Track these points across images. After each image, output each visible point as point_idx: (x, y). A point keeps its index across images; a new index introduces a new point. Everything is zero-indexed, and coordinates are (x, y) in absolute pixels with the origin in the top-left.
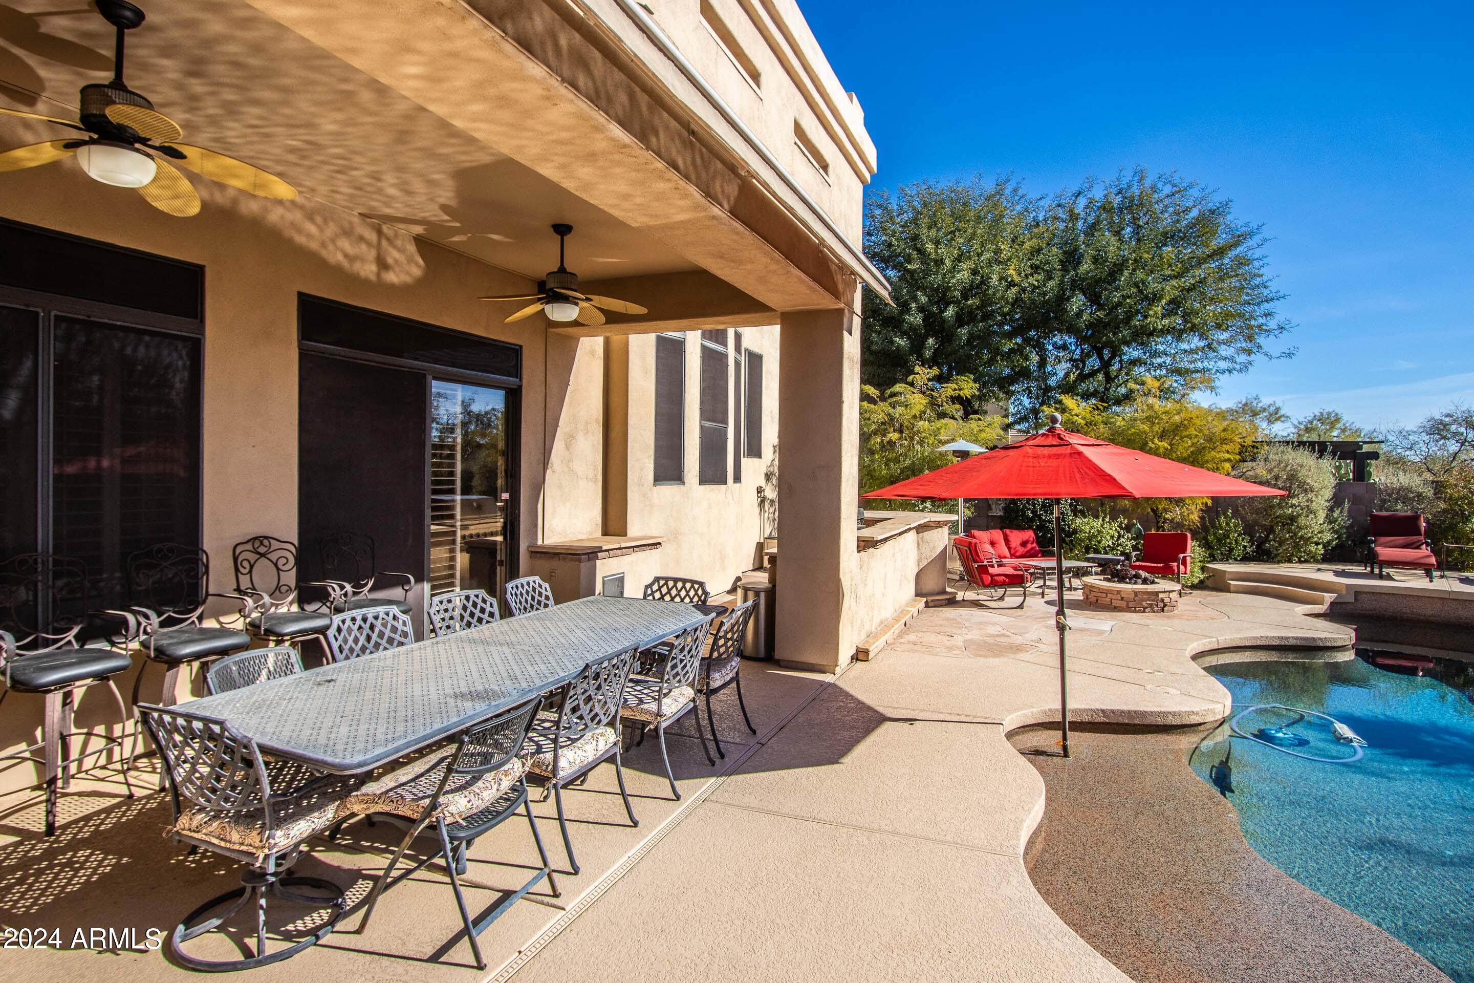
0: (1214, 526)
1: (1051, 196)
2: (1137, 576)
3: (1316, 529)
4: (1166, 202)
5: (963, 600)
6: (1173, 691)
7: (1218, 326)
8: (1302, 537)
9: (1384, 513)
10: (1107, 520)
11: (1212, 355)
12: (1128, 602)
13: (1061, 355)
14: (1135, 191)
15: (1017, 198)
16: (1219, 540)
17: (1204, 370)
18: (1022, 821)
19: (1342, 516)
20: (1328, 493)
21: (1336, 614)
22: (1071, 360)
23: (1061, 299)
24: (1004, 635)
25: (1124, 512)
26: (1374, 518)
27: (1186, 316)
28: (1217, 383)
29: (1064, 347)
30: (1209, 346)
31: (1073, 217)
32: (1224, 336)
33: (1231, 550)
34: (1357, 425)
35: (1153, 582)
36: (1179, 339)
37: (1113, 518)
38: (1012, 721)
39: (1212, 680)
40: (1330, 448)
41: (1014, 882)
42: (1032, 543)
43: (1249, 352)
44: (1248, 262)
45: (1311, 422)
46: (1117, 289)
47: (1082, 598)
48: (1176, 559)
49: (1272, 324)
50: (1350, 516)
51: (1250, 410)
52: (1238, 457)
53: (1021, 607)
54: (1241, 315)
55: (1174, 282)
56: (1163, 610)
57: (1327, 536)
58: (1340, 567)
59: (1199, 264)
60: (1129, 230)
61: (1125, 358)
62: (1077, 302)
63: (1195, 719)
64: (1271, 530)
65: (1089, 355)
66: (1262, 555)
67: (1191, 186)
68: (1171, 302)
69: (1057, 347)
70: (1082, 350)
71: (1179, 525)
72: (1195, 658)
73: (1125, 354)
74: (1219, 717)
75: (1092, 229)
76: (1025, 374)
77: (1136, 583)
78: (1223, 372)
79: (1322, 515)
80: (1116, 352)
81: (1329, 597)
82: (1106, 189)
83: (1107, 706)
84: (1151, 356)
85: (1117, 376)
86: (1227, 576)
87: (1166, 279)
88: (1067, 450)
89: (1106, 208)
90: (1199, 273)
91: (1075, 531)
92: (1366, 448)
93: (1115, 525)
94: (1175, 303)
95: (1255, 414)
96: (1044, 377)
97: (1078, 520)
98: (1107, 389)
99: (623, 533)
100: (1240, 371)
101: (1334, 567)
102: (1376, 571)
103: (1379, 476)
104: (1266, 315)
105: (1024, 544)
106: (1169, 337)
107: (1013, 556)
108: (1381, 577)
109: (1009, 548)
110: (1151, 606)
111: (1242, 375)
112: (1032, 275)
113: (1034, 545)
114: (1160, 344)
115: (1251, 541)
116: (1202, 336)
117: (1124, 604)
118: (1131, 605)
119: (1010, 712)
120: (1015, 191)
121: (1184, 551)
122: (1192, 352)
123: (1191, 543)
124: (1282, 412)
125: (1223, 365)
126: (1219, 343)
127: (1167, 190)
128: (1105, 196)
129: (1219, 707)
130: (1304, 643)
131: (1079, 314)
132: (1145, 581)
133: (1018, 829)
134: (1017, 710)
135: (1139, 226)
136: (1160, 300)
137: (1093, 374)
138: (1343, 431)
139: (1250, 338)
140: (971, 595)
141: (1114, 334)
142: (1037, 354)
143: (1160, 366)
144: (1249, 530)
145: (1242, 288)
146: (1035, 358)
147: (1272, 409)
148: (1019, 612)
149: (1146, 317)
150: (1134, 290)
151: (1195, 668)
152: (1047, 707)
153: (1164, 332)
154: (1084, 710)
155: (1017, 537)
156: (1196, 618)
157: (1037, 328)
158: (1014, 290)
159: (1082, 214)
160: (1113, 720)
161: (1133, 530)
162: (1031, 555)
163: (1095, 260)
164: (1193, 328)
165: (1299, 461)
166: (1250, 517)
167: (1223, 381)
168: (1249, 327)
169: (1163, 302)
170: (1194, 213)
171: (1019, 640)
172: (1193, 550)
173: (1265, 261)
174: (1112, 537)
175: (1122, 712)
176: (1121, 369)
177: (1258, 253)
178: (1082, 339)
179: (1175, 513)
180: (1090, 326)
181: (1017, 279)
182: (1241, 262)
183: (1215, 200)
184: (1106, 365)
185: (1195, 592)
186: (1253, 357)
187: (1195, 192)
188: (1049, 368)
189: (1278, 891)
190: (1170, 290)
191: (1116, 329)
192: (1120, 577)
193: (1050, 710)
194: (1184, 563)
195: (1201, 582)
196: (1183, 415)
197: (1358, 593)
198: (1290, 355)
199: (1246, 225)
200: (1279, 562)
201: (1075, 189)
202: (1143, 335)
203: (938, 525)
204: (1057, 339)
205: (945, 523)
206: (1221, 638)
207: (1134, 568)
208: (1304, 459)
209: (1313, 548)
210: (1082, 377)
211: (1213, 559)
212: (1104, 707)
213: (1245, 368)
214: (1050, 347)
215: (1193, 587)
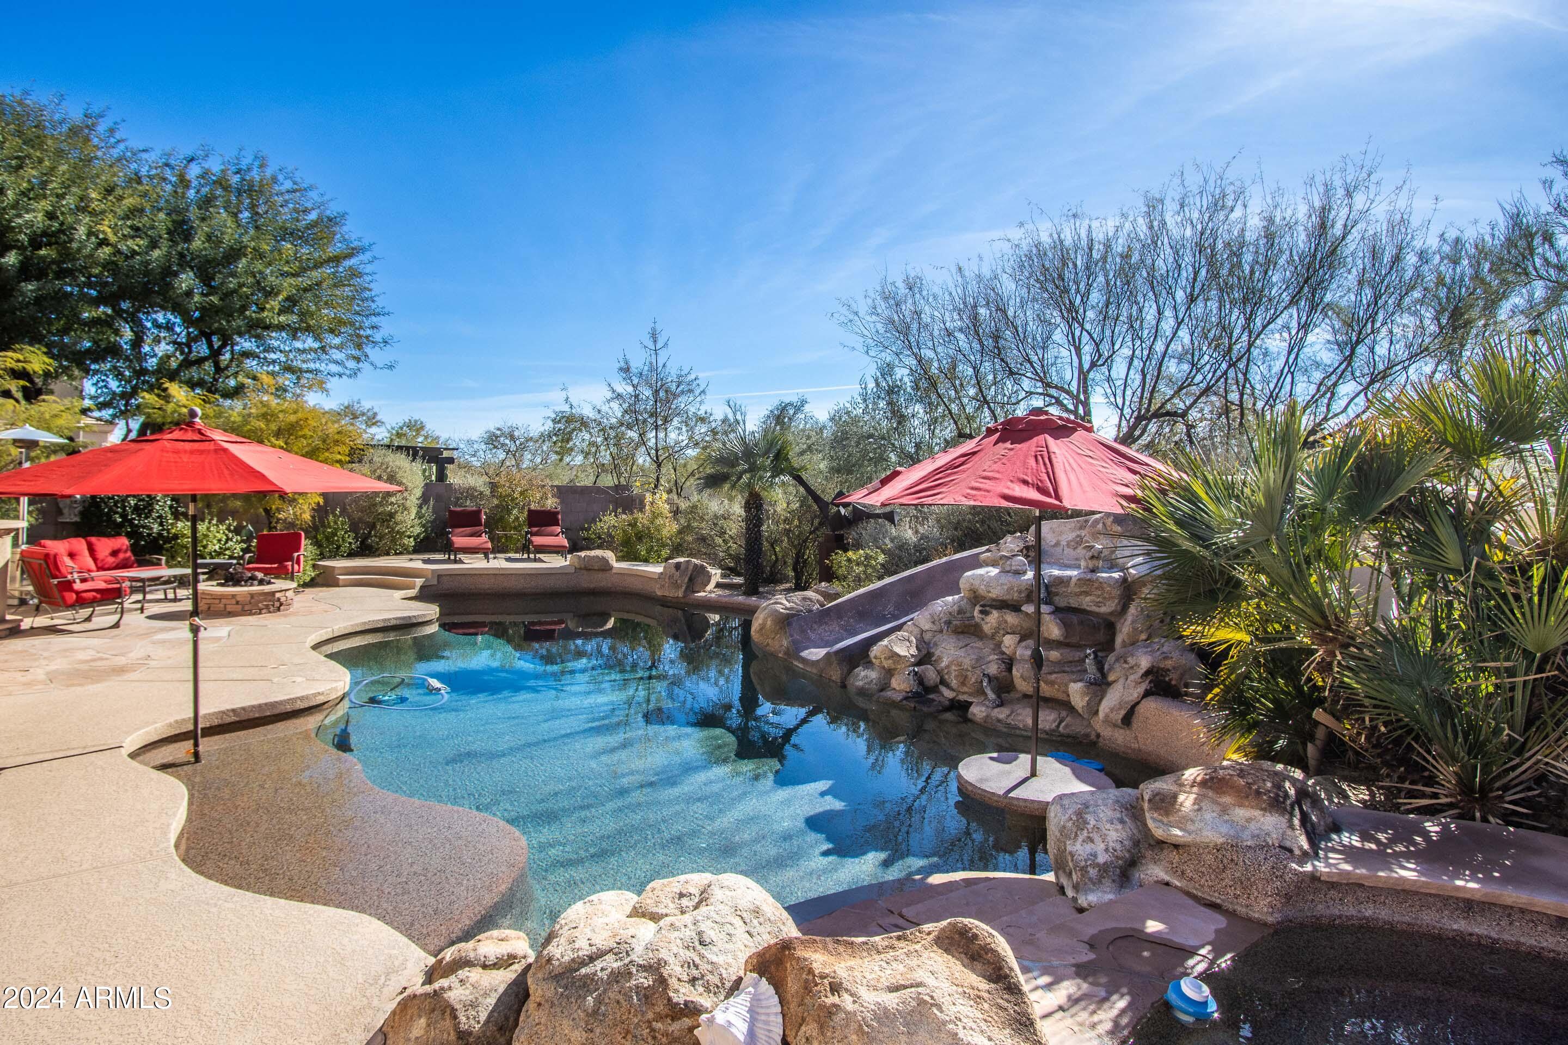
0: (324, 526)
1: (158, 152)
2: (253, 578)
3: (409, 523)
4: (287, 197)
5: (31, 628)
6: (299, 679)
7: (332, 331)
8: (398, 532)
9: (458, 509)
10: (214, 522)
11: (324, 357)
12: (243, 606)
13: (162, 335)
14: (255, 175)
15: (113, 140)
16: (327, 539)
17: (317, 371)
18: (169, 825)
19: (427, 511)
20: (418, 492)
21: (425, 595)
22: (175, 343)
23: (168, 273)
24: (101, 659)
25: (234, 514)
26: (451, 512)
27: (303, 315)
28: (328, 386)
29: (169, 327)
30: (323, 349)
31: (183, 182)
32: (337, 341)
33: (338, 547)
34: (437, 433)
35: (269, 583)
36: (295, 337)
37: (221, 521)
38: (133, 742)
39: (333, 663)
40: (421, 453)
41: (173, 876)
42: (126, 551)
43: (358, 360)
44: (360, 275)
45: (401, 428)
46: (233, 275)
47: (190, 608)
48: (291, 559)
49: (378, 337)
50: (434, 512)
51: (351, 412)
52: (348, 459)
53: (116, 625)
54: (352, 324)
55: (292, 281)
56: (279, 609)
57: (417, 530)
58: (426, 556)
59: (316, 267)
60: (247, 214)
61: (237, 348)
62: (186, 280)
63: (321, 699)
64: (373, 526)
65: (195, 340)
66: (366, 550)
67: (311, 188)
68: (288, 299)
69: (157, 325)
70: (189, 334)
71: (292, 525)
72: (316, 647)
73: (237, 344)
74: (340, 693)
75: (206, 202)
76: (114, 351)
77: (252, 585)
78: (333, 375)
79: (414, 511)
80: (226, 340)
81: (419, 582)
82: (223, 164)
83: (238, 704)
84: (265, 351)
85: (227, 367)
86: (337, 572)
87: (284, 275)
88: (211, 446)
89: (221, 182)
90: (316, 274)
91: (176, 537)
92: (446, 454)
93: (222, 528)
94: (292, 301)
95: (355, 417)
96: (141, 358)
97: (180, 524)
98: (216, 380)
100: (350, 376)
101: (421, 557)
102: (452, 557)
103: (455, 478)
104: (373, 327)
105: (115, 553)
106: (284, 334)
107: (100, 569)
108: (455, 562)
109: (95, 560)
110: (267, 607)
111: (351, 380)
112: (133, 237)
113: (129, 554)
114: (276, 339)
115: (356, 538)
116: (317, 338)
117: (239, 608)
118: (247, 608)
119: (128, 733)
120: (112, 131)
121: (298, 549)
122: (304, 351)
123: (304, 542)
124: (378, 418)
125: (334, 368)
126: (331, 347)
127: (288, 185)
128: (223, 171)
129: (341, 684)
130: (402, 622)
131: (189, 293)
132: (261, 582)
133: (165, 834)
134: (138, 729)
135: (257, 213)
136: (277, 294)
137: (200, 361)
138: (426, 437)
139: (359, 346)
140: (43, 620)
141: (228, 322)
142: (132, 330)
143: (274, 362)
144: (354, 528)
145: (353, 298)
146: (128, 333)
147: (370, 414)
148: (115, 632)
149: (263, 309)
150: (251, 280)
151: (318, 657)
152: (172, 720)
153: (281, 327)
155: (105, 546)
156: (311, 613)
157: (133, 298)
158: (107, 250)
159: (195, 183)
160: (244, 717)
161: (244, 532)
162: (124, 565)
163: (209, 238)
164: (308, 329)
165: (397, 463)
166: (356, 515)
167: (333, 383)
168: (359, 336)
169: (281, 298)
170: (313, 216)
171: (121, 661)
172: (306, 549)
173: (375, 277)
174: (219, 541)
175: (253, 706)
176: (231, 360)
177: (369, 268)
178: (188, 321)
179: (288, 513)
180: (203, 309)
181: (112, 238)
182: (354, 273)
183: (333, 210)
184: (215, 354)
185: (307, 590)
186: (361, 365)
187: (313, 194)
188: (146, 349)
189: (396, 809)
190: (288, 286)
191: (229, 316)
192: (233, 579)
193: (177, 722)
194: (298, 562)
195: (312, 579)
196: (300, 415)
197: (440, 576)
198: (391, 367)
199: (360, 239)
200: (379, 556)
201: (189, 152)
202: (257, 328)
204: (160, 317)
206: (336, 627)
207: (249, 570)
208: (400, 462)
209: (406, 541)
210: (187, 363)
211: (322, 556)
213: (354, 374)
214: (149, 325)
215: (306, 585)
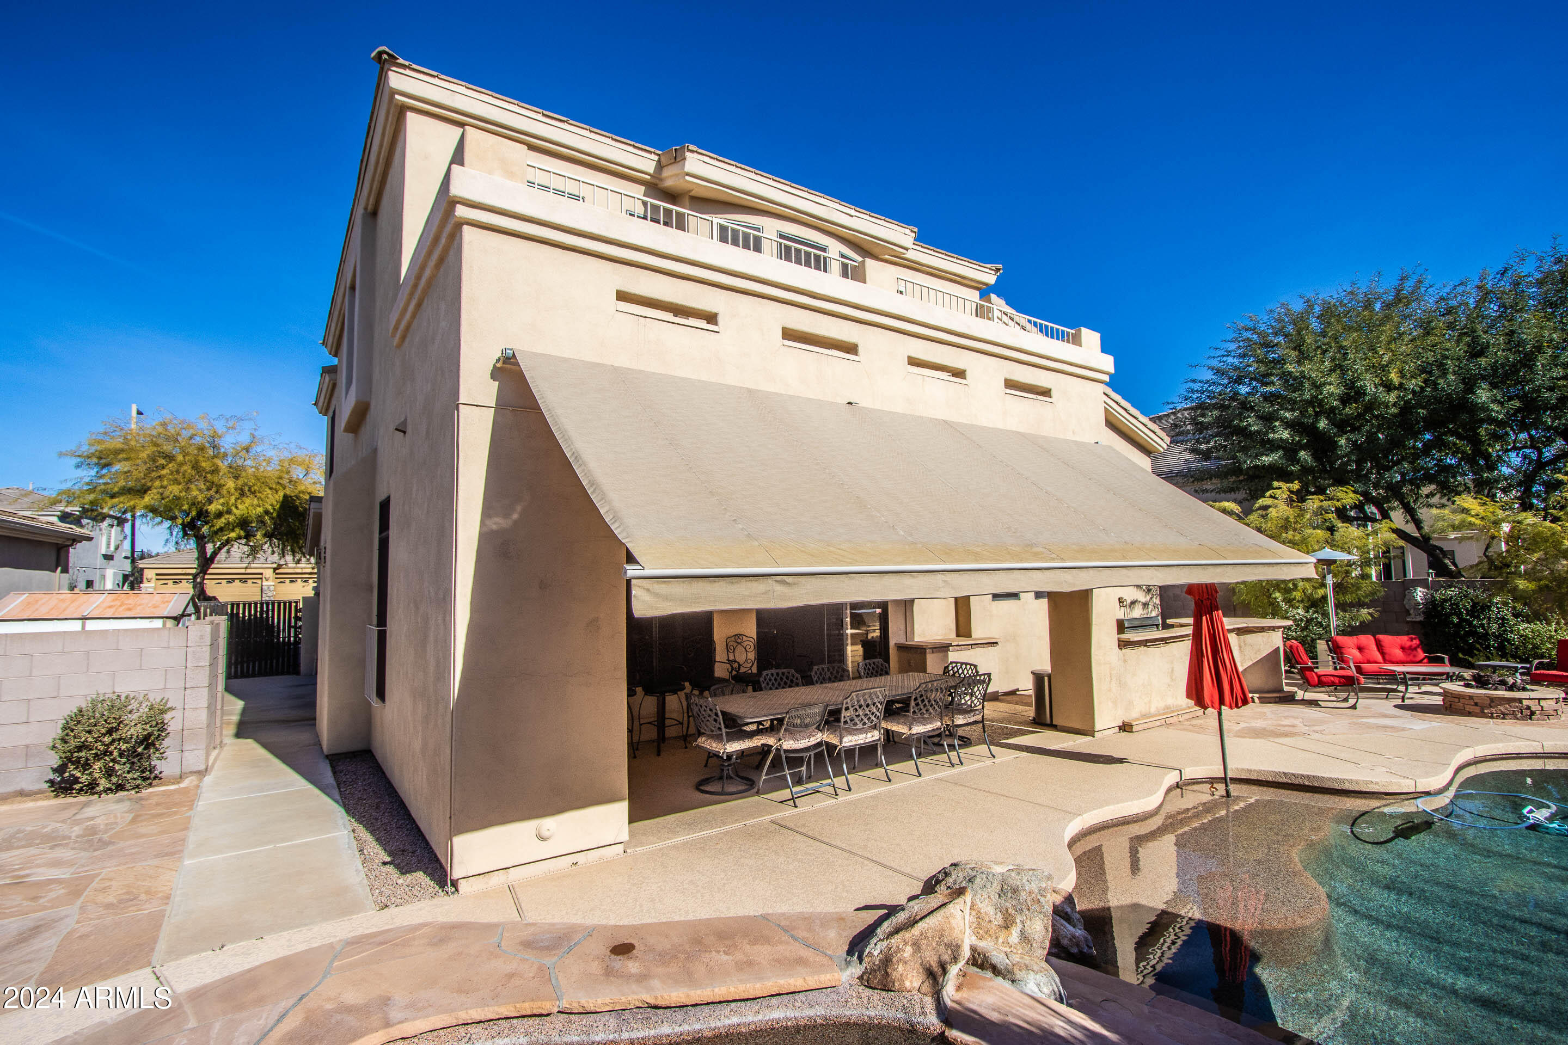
5: (1303, 700)
38: (1194, 771)
42: (1415, 649)
47: (1441, 703)
53: (1354, 707)
56: (1530, 718)
99: (968, 635)
105: (1403, 649)
107: (1387, 661)
109: (1383, 654)
113: (1419, 651)
140: (1309, 696)
154: (1268, 772)
155: (1393, 643)
158: (1394, 394)
162: (1413, 660)
171: (1301, 730)
181: (1399, 382)
203: (1273, 628)
205: (1279, 627)
212: (1286, 771)
